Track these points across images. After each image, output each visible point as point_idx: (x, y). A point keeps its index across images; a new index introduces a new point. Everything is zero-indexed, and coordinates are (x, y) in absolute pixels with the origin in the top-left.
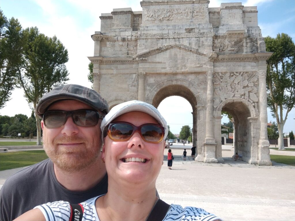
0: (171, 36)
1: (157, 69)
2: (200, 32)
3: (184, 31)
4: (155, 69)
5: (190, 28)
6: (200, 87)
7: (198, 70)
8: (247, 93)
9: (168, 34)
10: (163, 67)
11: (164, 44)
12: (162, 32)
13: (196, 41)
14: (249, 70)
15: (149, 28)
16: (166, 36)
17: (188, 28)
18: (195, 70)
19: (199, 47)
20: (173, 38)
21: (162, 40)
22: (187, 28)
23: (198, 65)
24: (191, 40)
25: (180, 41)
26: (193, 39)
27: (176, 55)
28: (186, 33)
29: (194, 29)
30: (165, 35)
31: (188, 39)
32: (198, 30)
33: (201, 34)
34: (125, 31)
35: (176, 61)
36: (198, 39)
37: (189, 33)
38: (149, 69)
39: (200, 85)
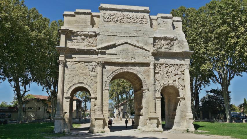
0: (123, 34)
1: (113, 59)
2: (144, 33)
6: (145, 74)
7: (144, 61)
8: (177, 79)
10: (118, 58)
12: (116, 31)
13: (142, 40)
14: (178, 63)
17: (136, 29)
18: (141, 61)
19: (144, 44)
20: (125, 36)
21: (117, 37)
23: (144, 58)
24: (138, 38)
25: (130, 39)
27: (127, 49)
28: (135, 33)
29: (140, 30)
30: (118, 34)
34: (87, 27)
35: (128, 54)
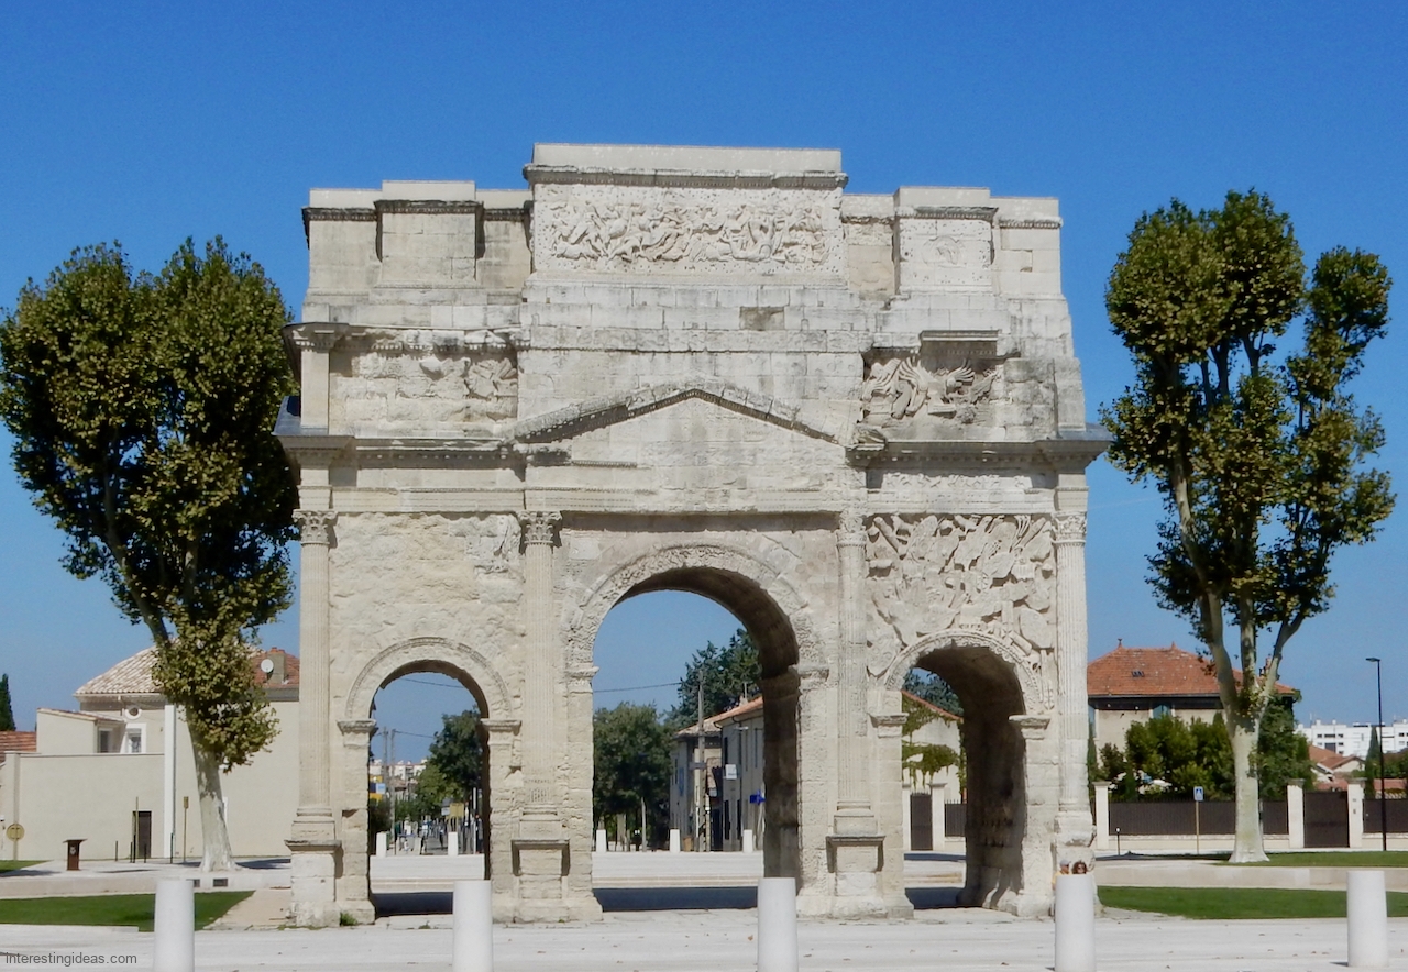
0: (677, 339)
1: (616, 496)
2: (805, 328)
3: (736, 321)
4: (606, 496)
5: (761, 305)
6: (810, 580)
7: (801, 503)
8: (1007, 606)
9: (661, 332)
10: (642, 488)
11: (643, 380)
12: (635, 322)
13: (792, 371)
14: (1019, 505)
15: (570, 299)
16: (653, 342)
17: (752, 304)
18: (788, 503)
19: (804, 397)
20: (685, 352)
21: (636, 357)
22: (746, 305)
23: (802, 483)
24: (768, 363)
25: (716, 366)
26: (776, 358)
27: (700, 431)
28: (745, 332)
29: (781, 310)
30: (648, 337)
31: (753, 356)
32: (798, 321)
33: (811, 336)
34: (454, 301)
35: (704, 461)
36: (799, 359)
37: (761, 330)
38: (578, 495)
39: (810, 570)
